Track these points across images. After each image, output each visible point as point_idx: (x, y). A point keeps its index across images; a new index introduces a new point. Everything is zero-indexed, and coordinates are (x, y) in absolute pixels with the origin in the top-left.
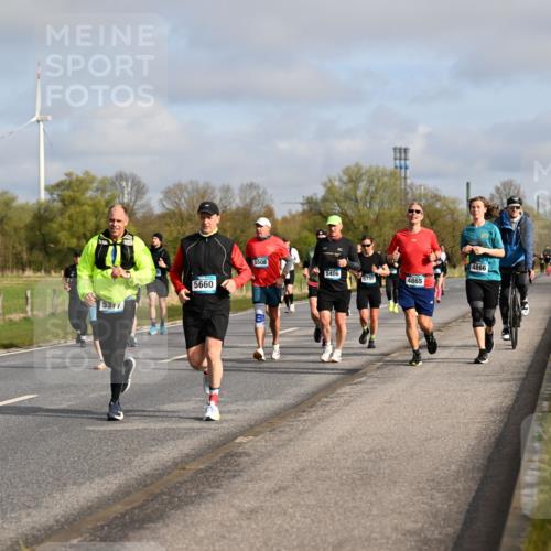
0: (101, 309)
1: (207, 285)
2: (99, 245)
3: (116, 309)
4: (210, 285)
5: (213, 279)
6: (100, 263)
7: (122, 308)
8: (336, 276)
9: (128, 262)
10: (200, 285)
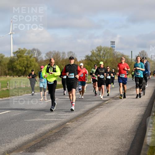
0: (48, 83)
2: (47, 67)
3: (52, 83)
4: (72, 76)
5: (73, 74)
6: (48, 71)
7: (53, 83)
9: (54, 71)
10: (70, 76)
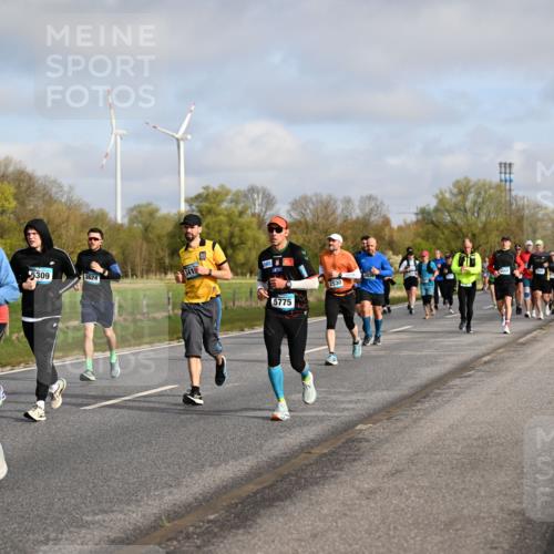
1: (506, 271)
2: (460, 257)
5: (508, 269)
6: (461, 264)
8: (541, 272)
9: (472, 264)
